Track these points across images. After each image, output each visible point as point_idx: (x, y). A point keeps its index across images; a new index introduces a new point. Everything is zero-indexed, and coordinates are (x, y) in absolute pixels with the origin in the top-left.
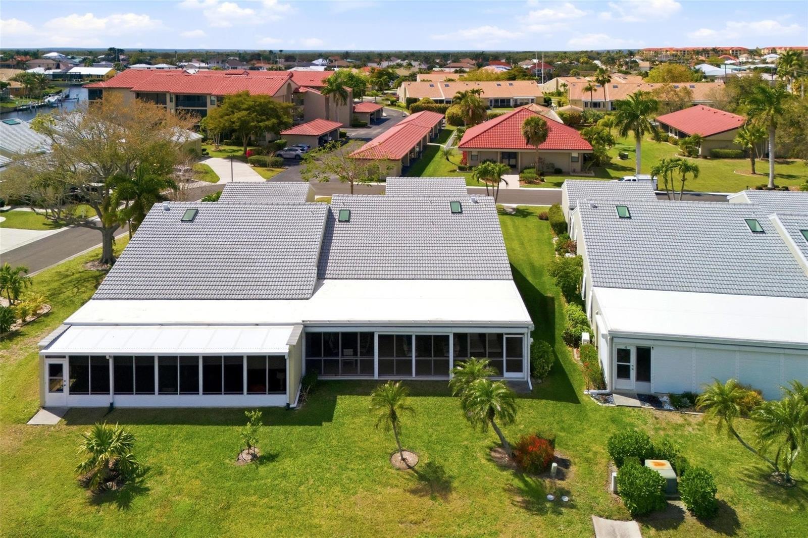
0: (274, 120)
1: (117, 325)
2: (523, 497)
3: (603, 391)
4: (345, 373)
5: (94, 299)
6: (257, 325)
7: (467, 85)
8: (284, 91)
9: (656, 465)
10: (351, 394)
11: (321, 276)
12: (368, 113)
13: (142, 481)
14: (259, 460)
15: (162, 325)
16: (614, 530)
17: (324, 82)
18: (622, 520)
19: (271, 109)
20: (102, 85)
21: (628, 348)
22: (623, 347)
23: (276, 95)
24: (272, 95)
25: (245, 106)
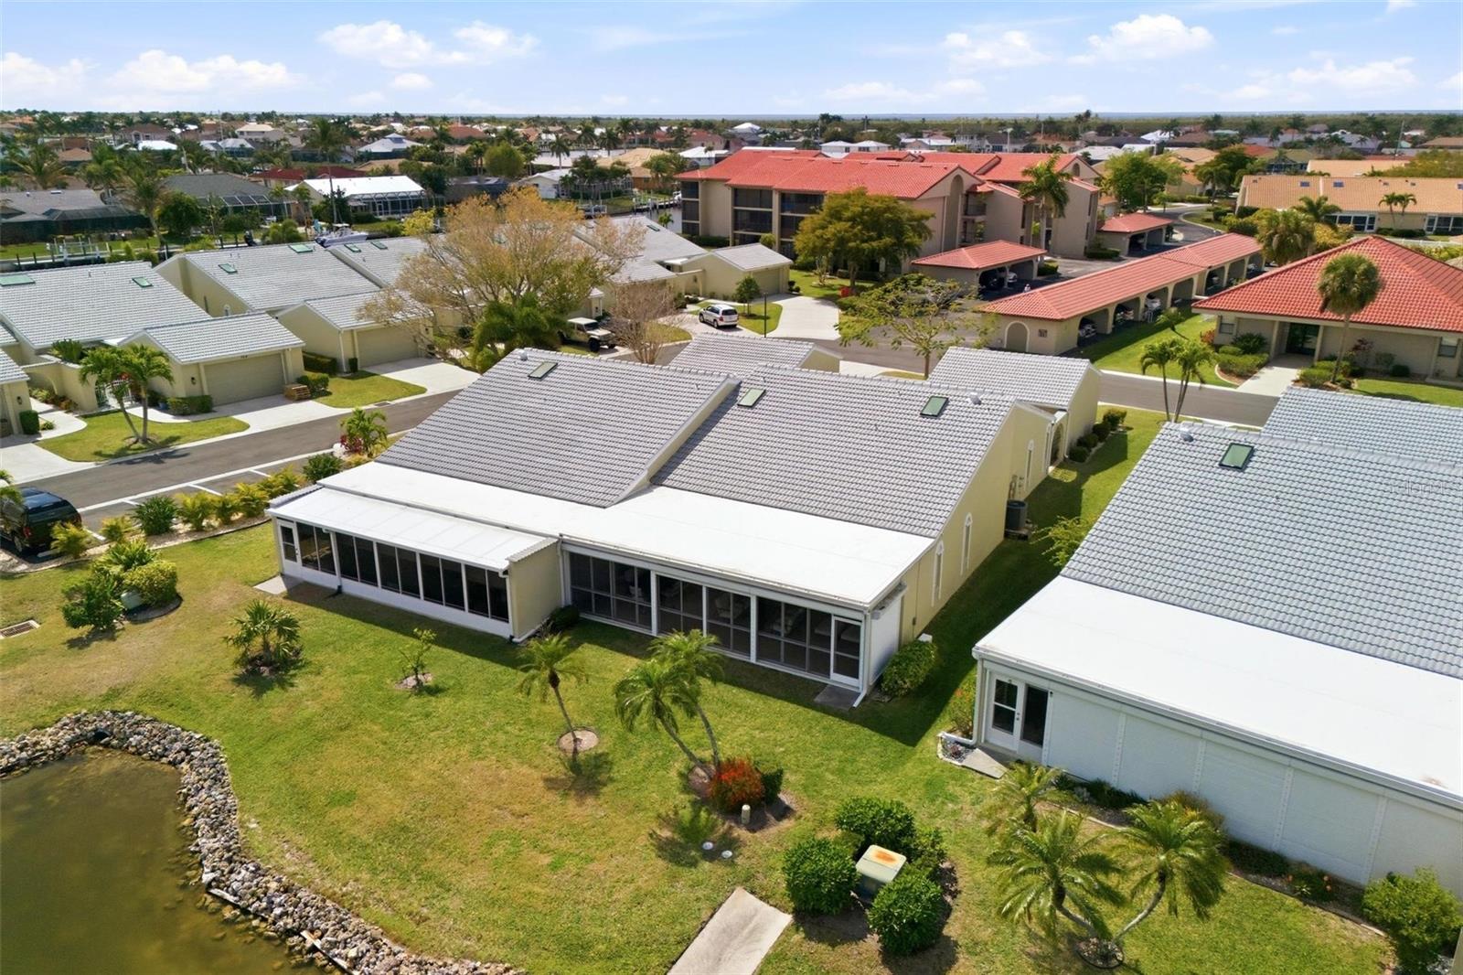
0: (887, 240)
1: (365, 496)
2: (674, 832)
3: (965, 740)
4: (619, 617)
5: (376, 461)
6: (507, 528)
7: (1414, 184)
8: (945, 189)
9: (879, 856)
10: (602, 645)
11: (657, 479)
12: (1125, 233)
13: (294, 675)
14: (421, 689)
15: (408, 505)
16: (753, 916)
17: (1025, 173)
18: (779, 909)
19: (889, 220)
20: (699, 174)
21: (1014, 683)
22: (1005, 680)
23: (925, 196)
24: (916, 196)
25: (847, 214)
